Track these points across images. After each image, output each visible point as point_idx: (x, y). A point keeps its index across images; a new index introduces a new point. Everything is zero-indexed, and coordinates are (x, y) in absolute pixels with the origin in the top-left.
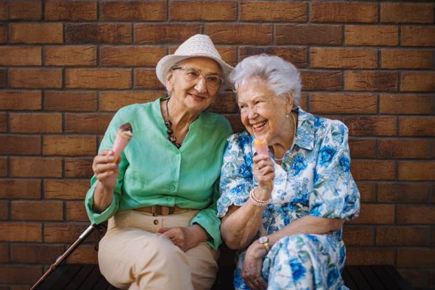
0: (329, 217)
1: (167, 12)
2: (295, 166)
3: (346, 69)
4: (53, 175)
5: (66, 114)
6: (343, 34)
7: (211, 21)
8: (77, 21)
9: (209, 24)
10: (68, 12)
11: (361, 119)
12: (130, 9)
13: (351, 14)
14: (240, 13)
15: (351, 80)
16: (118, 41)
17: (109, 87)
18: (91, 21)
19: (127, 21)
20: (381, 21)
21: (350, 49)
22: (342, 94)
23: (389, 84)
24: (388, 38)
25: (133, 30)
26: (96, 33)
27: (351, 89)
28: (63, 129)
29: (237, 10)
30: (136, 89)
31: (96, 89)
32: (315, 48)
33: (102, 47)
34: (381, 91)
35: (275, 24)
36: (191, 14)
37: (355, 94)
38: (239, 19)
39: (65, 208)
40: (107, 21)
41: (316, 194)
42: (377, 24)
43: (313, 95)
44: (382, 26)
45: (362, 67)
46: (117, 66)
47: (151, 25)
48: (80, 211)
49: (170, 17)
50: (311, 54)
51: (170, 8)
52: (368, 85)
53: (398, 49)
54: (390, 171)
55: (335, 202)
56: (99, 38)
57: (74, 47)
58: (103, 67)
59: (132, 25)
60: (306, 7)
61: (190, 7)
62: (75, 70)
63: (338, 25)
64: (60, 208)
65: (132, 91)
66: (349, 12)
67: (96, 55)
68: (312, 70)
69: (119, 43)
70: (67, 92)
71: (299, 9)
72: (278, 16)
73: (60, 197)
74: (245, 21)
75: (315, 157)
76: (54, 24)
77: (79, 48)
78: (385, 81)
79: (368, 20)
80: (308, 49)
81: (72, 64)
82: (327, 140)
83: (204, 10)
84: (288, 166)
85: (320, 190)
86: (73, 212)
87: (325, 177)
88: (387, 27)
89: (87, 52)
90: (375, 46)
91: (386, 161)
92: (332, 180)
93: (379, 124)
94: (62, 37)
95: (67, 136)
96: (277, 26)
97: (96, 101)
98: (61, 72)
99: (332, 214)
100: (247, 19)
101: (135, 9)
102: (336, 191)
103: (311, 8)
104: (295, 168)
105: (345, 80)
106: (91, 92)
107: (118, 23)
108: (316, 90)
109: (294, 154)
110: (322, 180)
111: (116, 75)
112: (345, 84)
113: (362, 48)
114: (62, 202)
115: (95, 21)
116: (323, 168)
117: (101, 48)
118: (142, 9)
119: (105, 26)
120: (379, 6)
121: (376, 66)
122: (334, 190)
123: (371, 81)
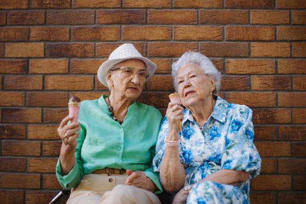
0: (238, 169)
1: (121, 35)
2: (211, 133)
3: (252, 74)
4: (34, 154)
5: (45, 109)
6: (249, 49)
7: (152, 41)
8: (55, 41)
9: (151, 42)
10: (48, 35)
11: (264, 111)
12: (93, 32)
13: (255, 35)
14: (173, 34)
15: (256, 82)
16: (84, 55)
17: (77, 89)
18: (65, 41)
19: (91, 41)
20: (277, 39)
21: (255, 59)
22: (250, 93)
23: (284, 85)
24: (283, 51)
25: (95, 48)
26: (68, 50)
27: (256, 89)
28: (42, 120)
29: (172, 32)
30: (97, 90)
31: (67, 91)
32: (229, 59)
33: (73, 60)
34: (279, 90)
35: (200, 42)
36: (138, 36)
37: (259, 93)
38: (173, 39)
39: (42, 179)
40: (76, 41)
41: (228, 153)
42: (274, 41)
43: (229, 94)
44: (278, 43)
45: (264, 73)
46: (83, 74)
47: (109, 44)
48: (53, 181)
49: (122, 38)
50: (226, 64)
51: (122, 32)
52: (269, 86)
53: (290, 60)
54: (287, 150)
55: (242, 159)
56: (70, 53)
57: (51, 60)
58: (73, 74)
59: (95, 44)
60: (222, 30)
61: (137, 31)
62: (52, 76)
63: (246, 43)
64: (39, 179)
65: (93, 92)
66: (254, 33)
67: (67, 65)
68: (228, 76)
69: (85, 57)
70: (46, 92)
71: (218, 31)
72: (201, 36)
73: (38, 171)
74: (177, 40)
75: (226, 128)
76: (38, 43)
77: (55, 60)
78: (281, 83)
79: (268, 39)
80: (224, 60)
81: (50, 72)
82: (236, 115)
83: (147, 32)
84: (206, 134)
85: (231, 151)
86: (48, 183)
87: (236, 141)
88: (281, 43)
89: (61, 63)
90: (273, 57)
91: (284, 142)
92: (240, 144)
93: (278, 114)
94: (43, 53)
95: (45, 125)
96: (201, 44)
97: (67, 99)
98: (42, 78)
99: (240, 168)
100: (179, 39)
101: (97, 32)
102: (243, 152)
103: (225, 30)
104: (210, 135)
105: (252, 82)
106: (64, 92)
107: (85, 43)
108: (230, 90)
109: (211, 126)
110: (233, 143)
111: (82, 80)
112: (252, 85)
113: (264, 59)
114: (39, 175)
115: (67, 41)
116: (232, 134)
117: (71, 61)
118: (101, 32)
119: (75, 45)
120: (275, 29)
121: (274, 72)
122: (241, 151)
123: (270, 83)
